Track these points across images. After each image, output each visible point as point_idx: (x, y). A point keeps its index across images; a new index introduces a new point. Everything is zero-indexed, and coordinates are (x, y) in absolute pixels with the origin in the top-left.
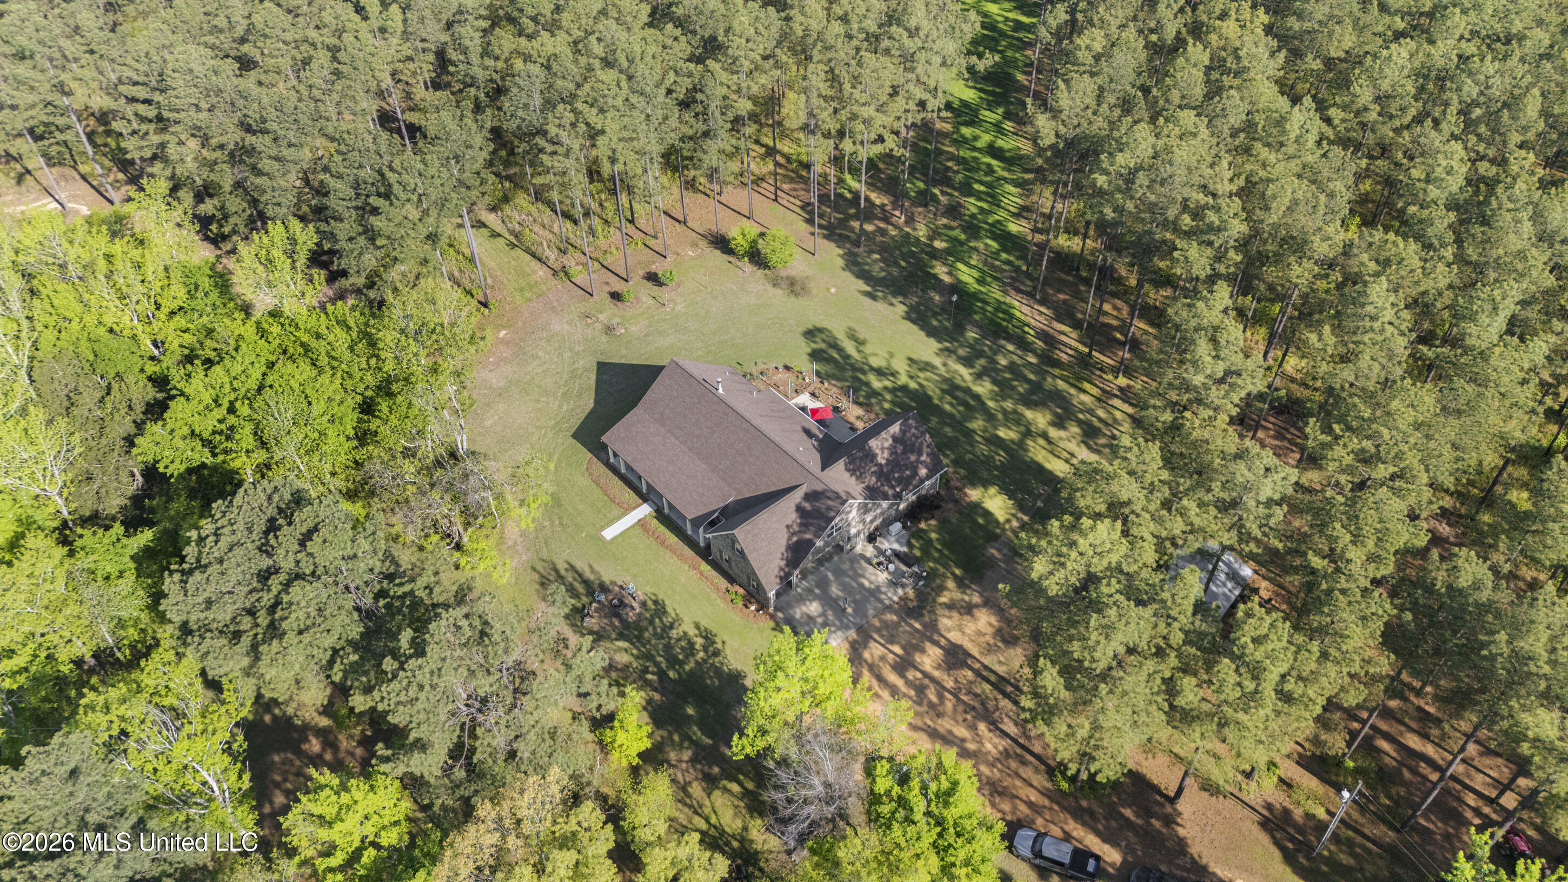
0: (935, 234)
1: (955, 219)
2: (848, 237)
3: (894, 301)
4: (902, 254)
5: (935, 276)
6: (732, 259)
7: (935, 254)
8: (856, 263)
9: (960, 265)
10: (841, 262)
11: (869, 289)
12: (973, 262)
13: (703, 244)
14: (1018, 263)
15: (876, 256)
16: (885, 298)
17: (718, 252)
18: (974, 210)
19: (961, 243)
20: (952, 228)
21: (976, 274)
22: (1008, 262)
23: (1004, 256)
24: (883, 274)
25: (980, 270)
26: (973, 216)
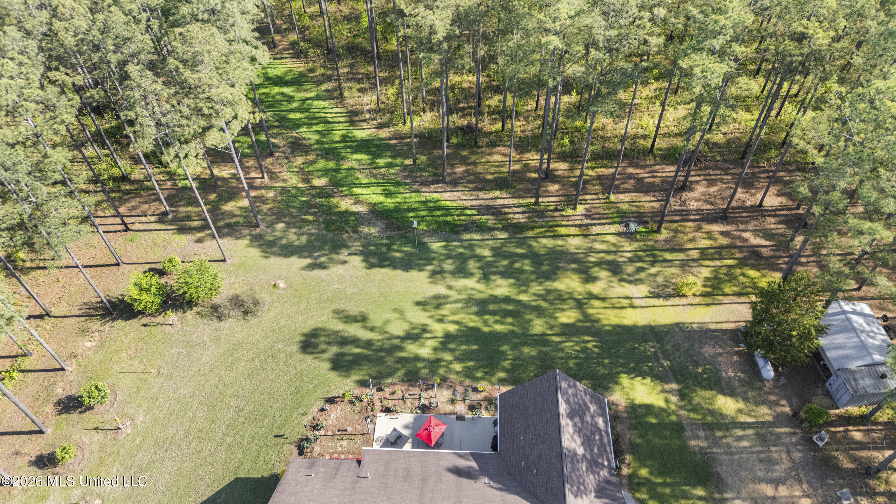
0: (306, 177)
1: (307, 153)
3: (342, 257)
4: (300, 209)
5: (346, 213)
7: (323, 193)
8: (271, 244)
9: (357, 190)
10: (255, 253)
11: (308, 261)
12: (365, 181)
14: (398, 161)
15: (280, 226)
16: (331, 260)
17: (120, 323)
18: (317, 137)
19: (337, 171)
20: (314, 162)
21: (379, 190)
23: (381, 162)
24: (304, 239)
25: (378, 184)
26: (318, 142)
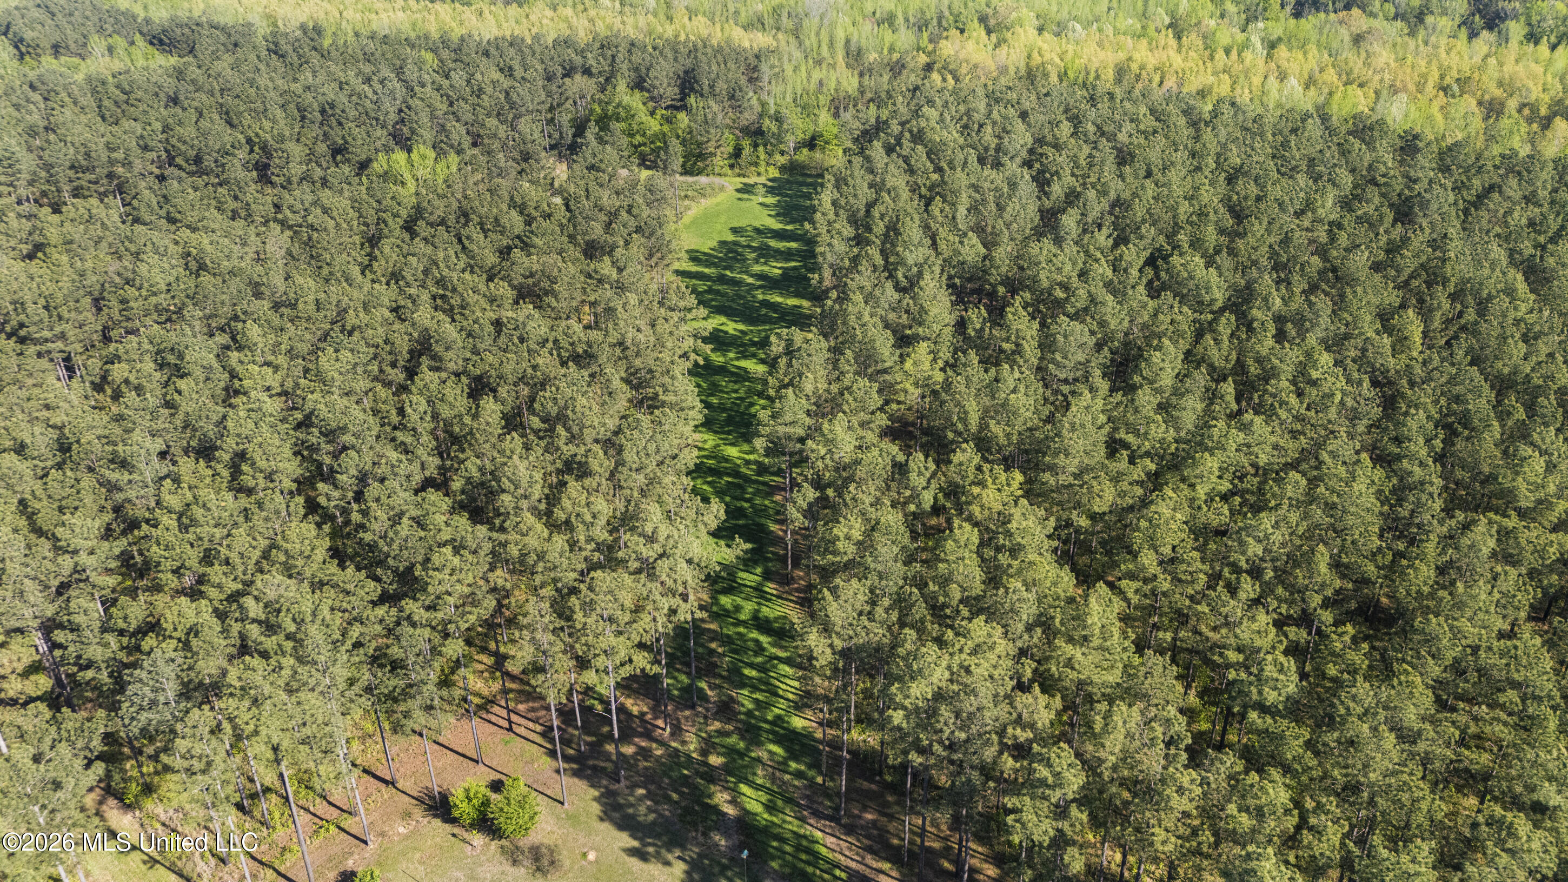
0: (708, 746)
1: (728, 721)
2: (604, 769)
3: (670, 857)
4: (673, 781)
5: (715, 809)
6: (456, 830)
7: (711, 775)
8: (617, 807)
9: (744, 788)
10: (596, 808)
11: (636, 844)
12: (759, 781)
13: (418, 812)
14: (811, 773)
15: (641, 791)
16: (658, 856)
17: (437, 823)
18: (750, 706)
19: (742, 755)
20: (728, 734)
21: (764, 797)
22: (799, 775)
23: (793, 765)
24: (652, 817)
25: (769, 791)
26: (749, 713)
